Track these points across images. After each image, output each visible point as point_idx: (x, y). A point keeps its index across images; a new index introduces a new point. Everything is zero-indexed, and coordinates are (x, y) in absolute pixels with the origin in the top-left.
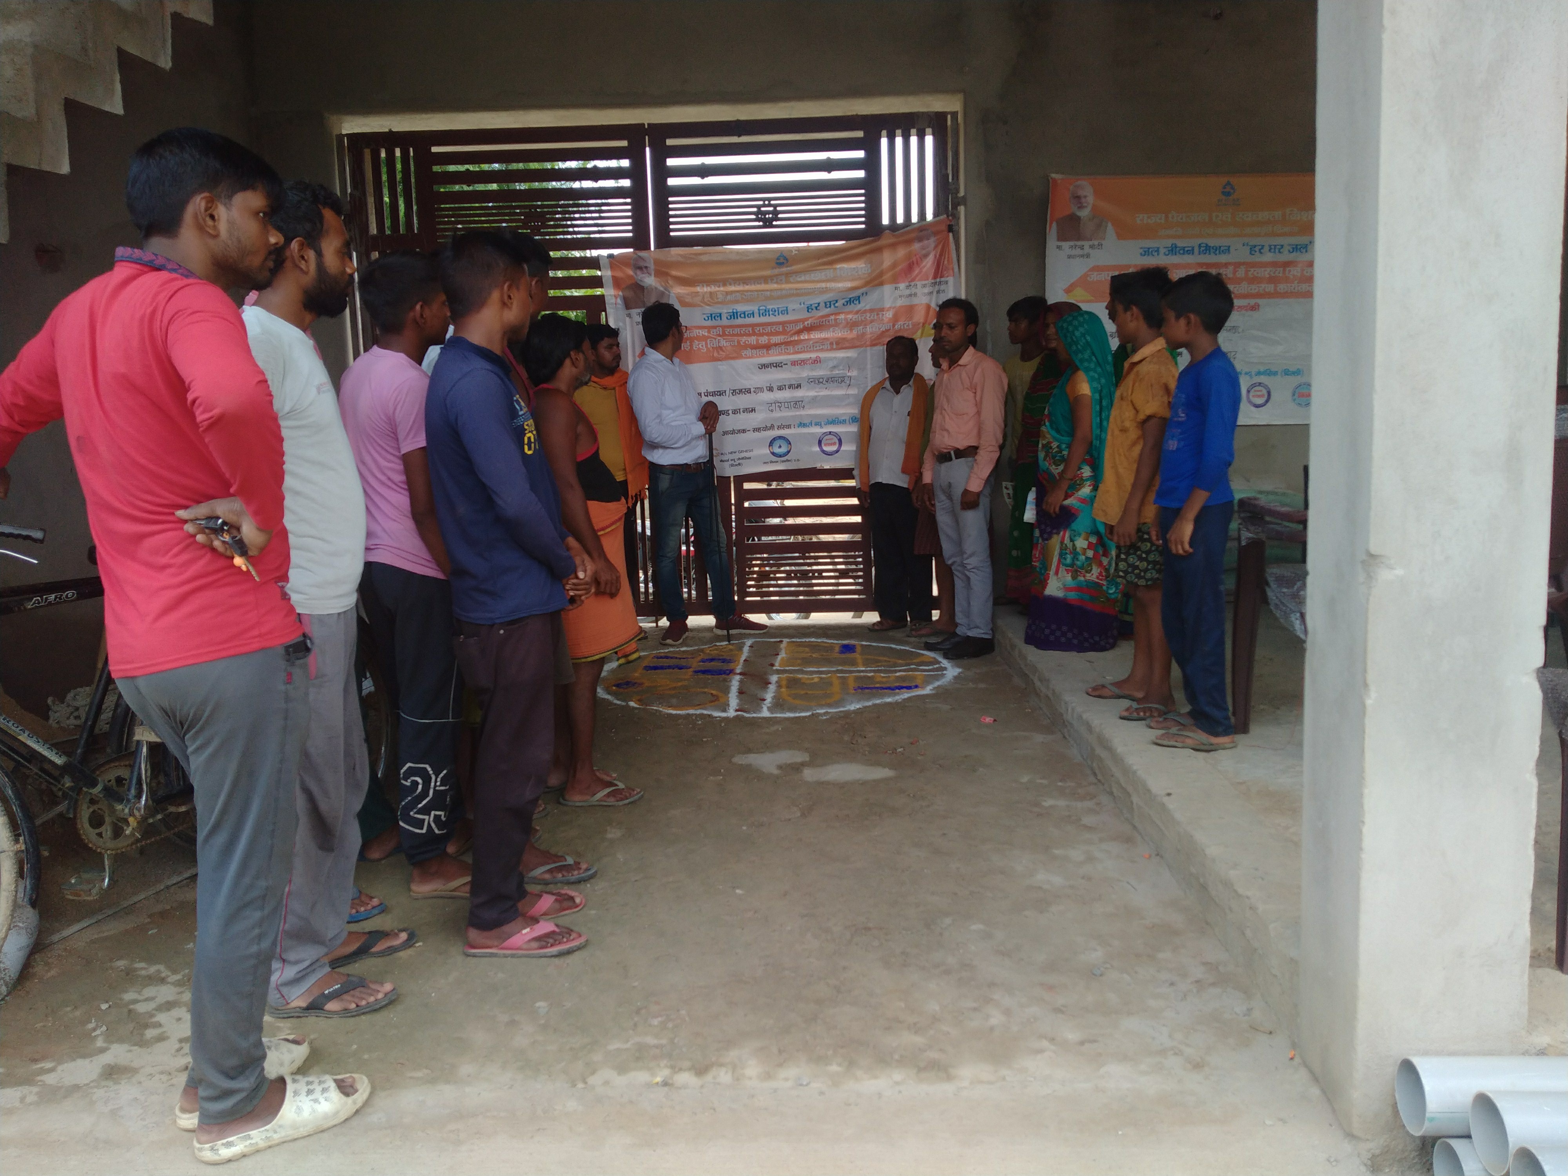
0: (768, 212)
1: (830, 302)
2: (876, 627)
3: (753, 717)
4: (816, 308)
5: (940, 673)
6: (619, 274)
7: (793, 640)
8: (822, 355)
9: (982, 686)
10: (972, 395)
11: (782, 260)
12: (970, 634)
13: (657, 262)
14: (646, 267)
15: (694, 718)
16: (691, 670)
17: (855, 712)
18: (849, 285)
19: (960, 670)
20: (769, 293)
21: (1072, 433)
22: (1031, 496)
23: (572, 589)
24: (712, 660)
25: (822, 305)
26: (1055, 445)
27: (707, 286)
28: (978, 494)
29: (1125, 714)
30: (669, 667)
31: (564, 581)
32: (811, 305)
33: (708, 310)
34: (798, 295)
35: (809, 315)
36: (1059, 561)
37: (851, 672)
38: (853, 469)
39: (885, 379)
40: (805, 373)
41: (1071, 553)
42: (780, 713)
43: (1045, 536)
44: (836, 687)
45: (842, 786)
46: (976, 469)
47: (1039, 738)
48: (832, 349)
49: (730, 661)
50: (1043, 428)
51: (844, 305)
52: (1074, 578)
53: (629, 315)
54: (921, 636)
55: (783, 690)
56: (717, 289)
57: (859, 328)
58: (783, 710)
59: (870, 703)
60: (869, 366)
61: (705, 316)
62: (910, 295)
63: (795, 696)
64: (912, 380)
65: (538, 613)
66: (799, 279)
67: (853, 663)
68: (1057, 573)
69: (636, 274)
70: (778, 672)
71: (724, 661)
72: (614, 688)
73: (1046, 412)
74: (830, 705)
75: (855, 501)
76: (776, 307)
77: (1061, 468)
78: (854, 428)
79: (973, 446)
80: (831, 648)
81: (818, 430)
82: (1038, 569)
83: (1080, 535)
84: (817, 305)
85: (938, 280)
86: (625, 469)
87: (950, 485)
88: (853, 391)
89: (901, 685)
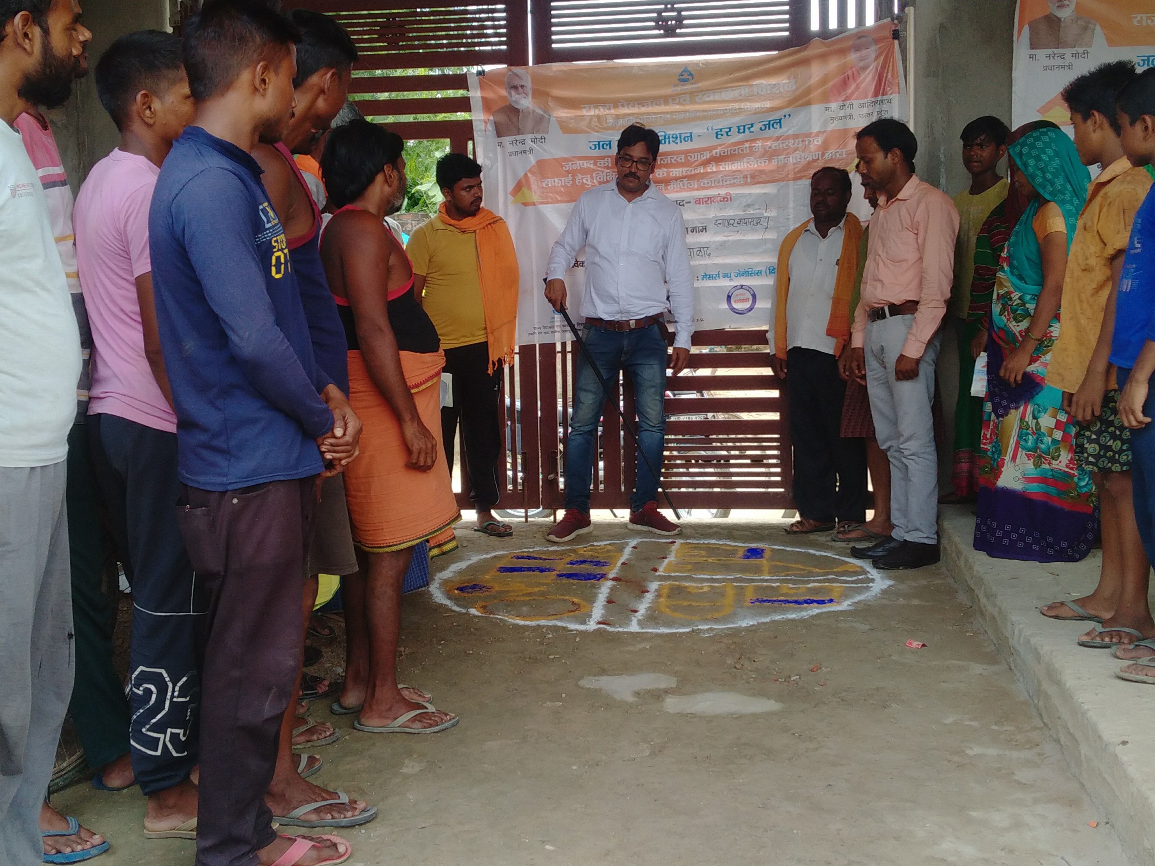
0: (672, 18)
1: (744, 126)
2: (795, 529)
3: (619, 632)
4: (727, 133)
5: (865, 585)
6: (490, 95)
7: (688, 541)
8: (733, 191)
9: (915, 602)
10: (912, 236)
11: (685, 77)
12: (909, 538)
13: (537, 80)
14: (522, 86)
15: (544, 630)
16: (555, 573)
17: (748, 629)
18: (768, 105)
19: (891, 583)
20: (669, 116)
21: (1042, 283)
22: (981, 362)
23: (329, 451)
24: (584, 562)
25: (735, 129)
26: (1016, 296)
27: (596, 107)
28: (918, 361)
29: (1085, 639)
30: (530, 569)
31: (320, 441)
32: (721, 130)
33: (596, 137)
34: (705, 118)
35: (718, 142)
36: (1018, 443)
37: (753, 581)
38: (767, 331)
39: (809, 221)
40: (712, 213)
41: (1033, 433)
42: (654, 628)
43: (1001, 411)
44: (730, 598)
45: (710, 720)
46: (914, 330)
47: (977, 669)
48: (746, 184)
49: (604, 564)
50: (1000, 274)
51: (761, 129)
52: (1037, 465)
53: (500, 144)
54: (849, 540)
55: (662, 600)
56: (607, 112)
57: (779, 157)
58: (657, 625)
59: (768, 620)
60: (791, 205)
61: (591, 144)
62: (845, 117)
63: (676, 608)
64: (843, 221)
65: (282, 478)
66: (707, 99)
67: (758, 570)
68: (1014, 458)
69: (510, 94)
70: (662, 578)
71: (598, 563)
72: (456, 592)
73: (1004, 254)
74: (716, 620)
75: (768, 371)
76: (677, 132)
77: (1024, 325)
78: (769, 281)
79: (914, 301)
80: (733, 552)
81: (726, 283)
82: (989, 453)
83: (1045, 410)
84: (728, 130)
85: (880, 98)
86: (485, 328)
87: (882, 349)
88: (771, 235)
89: (812, 598)
